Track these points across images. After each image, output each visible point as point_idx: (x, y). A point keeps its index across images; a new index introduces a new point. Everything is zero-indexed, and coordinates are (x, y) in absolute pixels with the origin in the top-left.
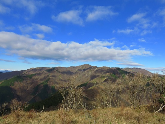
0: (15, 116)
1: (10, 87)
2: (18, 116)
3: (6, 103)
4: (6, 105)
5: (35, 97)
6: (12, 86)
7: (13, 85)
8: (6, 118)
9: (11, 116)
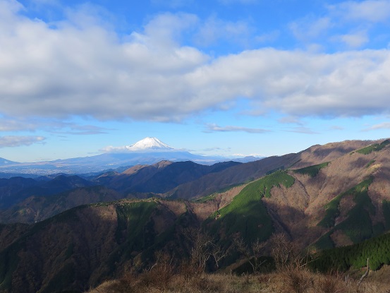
0: (289, 281)
1: (262, 201)
2: (296, 283)
3: (260, 242)
4: (260, 246)
5: (332, 233)
6: (266, 199)
7: (270, 196)
8: (266, 280)
9: (277, 279)
